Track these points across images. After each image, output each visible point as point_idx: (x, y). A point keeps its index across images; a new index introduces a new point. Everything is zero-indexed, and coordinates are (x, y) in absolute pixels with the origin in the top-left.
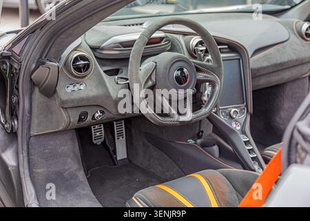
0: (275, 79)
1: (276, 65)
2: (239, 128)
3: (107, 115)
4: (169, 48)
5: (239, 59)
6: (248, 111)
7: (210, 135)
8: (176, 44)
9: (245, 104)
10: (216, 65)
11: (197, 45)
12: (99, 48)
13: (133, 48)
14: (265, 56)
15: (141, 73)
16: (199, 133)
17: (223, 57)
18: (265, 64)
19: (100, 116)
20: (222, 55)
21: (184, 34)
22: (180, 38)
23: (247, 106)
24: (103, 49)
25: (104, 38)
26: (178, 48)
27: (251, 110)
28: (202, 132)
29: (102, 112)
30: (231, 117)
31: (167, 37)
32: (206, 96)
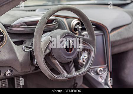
0: (123, 48)
1: (124, 39)
2: (103, 81)
3: (15, 73)
4: (57, 27)
5: (103, 35)
6: (108, 70)
7: (81, 85)
8: (61, 24)
9: (107, 65)
10: (91, 39)
11: (76, 25)
12: (10, 26)
13: (37, 26)
14: (118, 33)
15: (42, 44)
16: (75, 84)
17: (96, 33)
18: (118, 38)
19: (9, 74)
20: (95, 32)
21: (67, 18)
22: (64, 20)
23: (108, 66)
24: (12, 27)
25: (13, 19)
26: (63, 27)
27: (111, 69)
28: (77, 83)
29: (11, 71)
30: (98, 74)
31: (56, 19)
32: (82, 59)
